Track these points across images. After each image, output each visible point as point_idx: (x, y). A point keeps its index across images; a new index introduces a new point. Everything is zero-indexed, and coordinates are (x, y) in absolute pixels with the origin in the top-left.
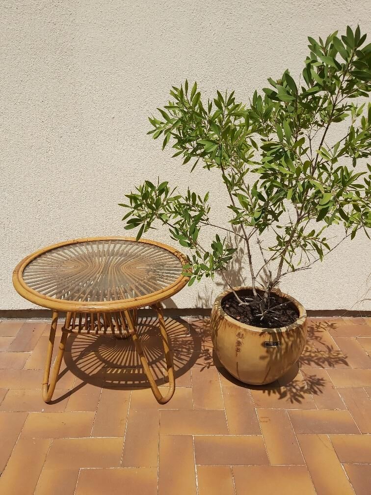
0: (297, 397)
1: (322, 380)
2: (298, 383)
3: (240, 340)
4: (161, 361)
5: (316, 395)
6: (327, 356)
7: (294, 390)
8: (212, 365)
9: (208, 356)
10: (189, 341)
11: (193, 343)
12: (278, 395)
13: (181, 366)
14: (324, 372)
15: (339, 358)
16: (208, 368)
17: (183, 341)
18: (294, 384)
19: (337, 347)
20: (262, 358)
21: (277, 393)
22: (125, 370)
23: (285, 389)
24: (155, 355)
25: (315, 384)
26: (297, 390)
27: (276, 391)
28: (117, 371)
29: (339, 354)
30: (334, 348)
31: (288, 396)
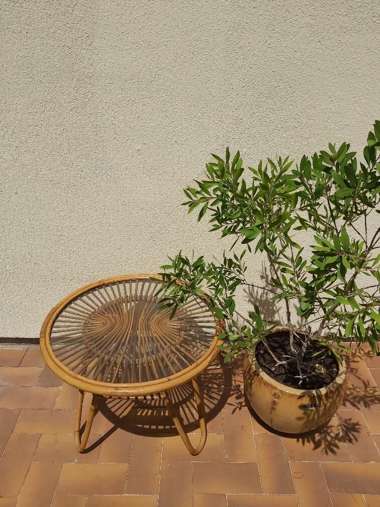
0: (332, 447)
1: (357, 424)
2: (333, 428)
3: (275, 399)
4: (191, 400)
5: (350, 444)
6: (363, 393)
7: (329, 438)
8: (244, 406)
9: (240, 393)
10: (219, 373)
11: (223, 377)
12: (312, 445)
13: (212, 406)
14: (359, 414)
15: (375, 396)
16: (240, 409)
17: (213, 374)
18: (329, 431)
19: (374, 383)
20: (299, 419)
21: (311, 442)
22: (155, 412)
23: (320, 437)
24: (185, 393)
25: (351, 430)
26: (332, 437)
27: (310, 439)
28: (147, 412)
29: (375, 391)
30: (370, 383)
31: (323, 445)
